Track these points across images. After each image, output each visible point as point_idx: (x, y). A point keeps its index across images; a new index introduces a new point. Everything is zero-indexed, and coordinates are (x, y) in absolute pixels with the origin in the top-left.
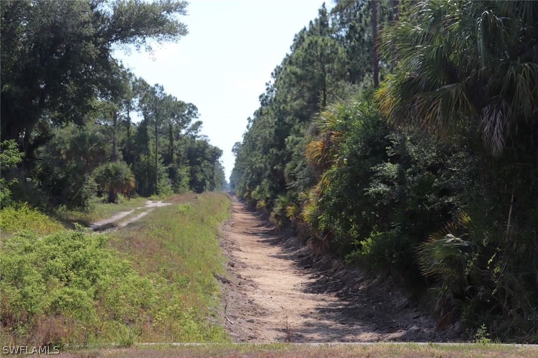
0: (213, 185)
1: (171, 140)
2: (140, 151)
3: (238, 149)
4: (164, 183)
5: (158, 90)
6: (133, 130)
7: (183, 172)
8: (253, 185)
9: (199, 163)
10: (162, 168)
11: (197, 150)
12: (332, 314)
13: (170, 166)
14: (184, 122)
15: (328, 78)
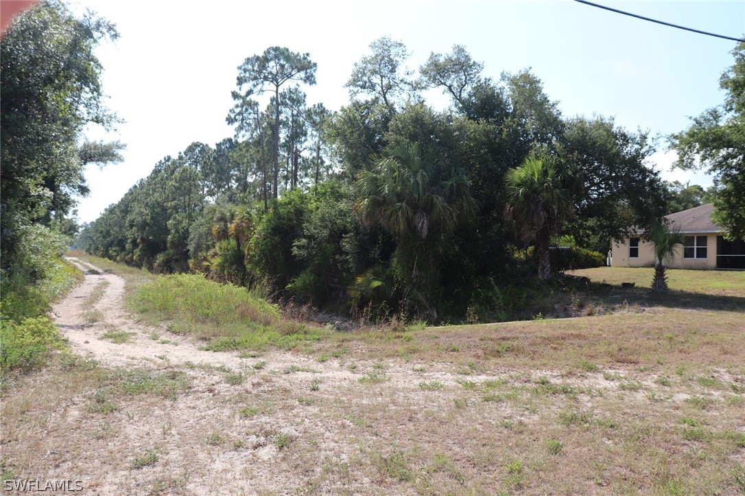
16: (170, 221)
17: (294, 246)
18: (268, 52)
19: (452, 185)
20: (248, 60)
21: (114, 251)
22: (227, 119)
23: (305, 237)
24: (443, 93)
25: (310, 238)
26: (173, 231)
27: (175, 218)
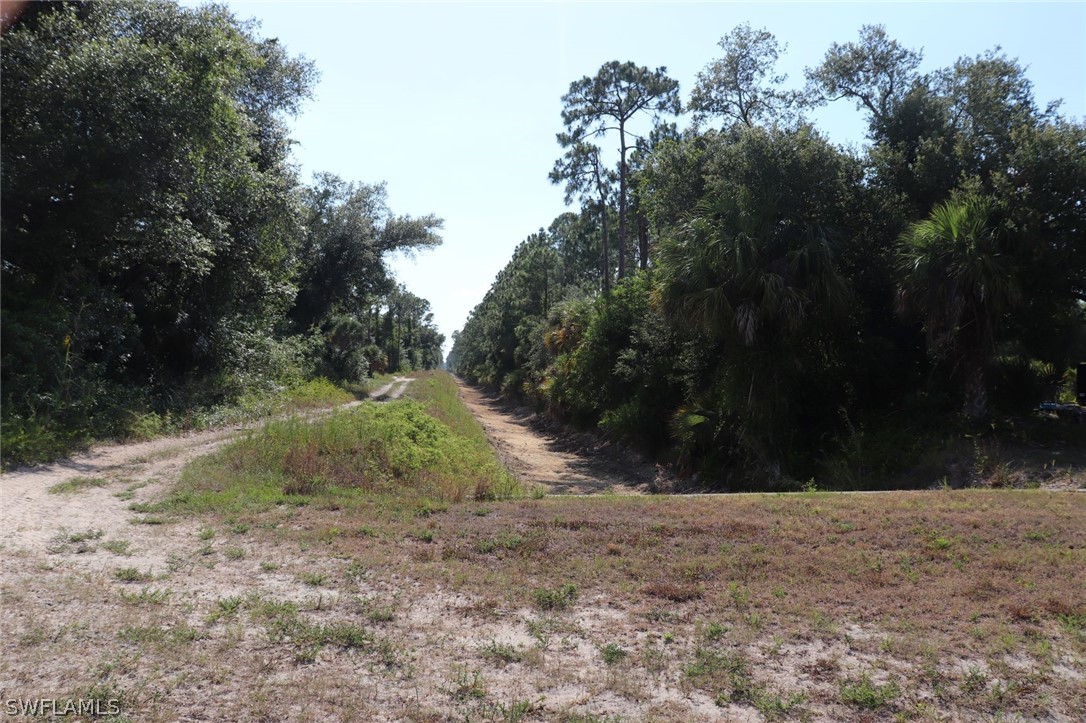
0: (437, 363)
1: (410, 329)
2: (386, 337)
3: (456, 336)
4: (405, 362)
5: (401, 288)
6: (381, 320)
7: (418, 354)
8: (473, 364)
9: (429, 347)
10: (403, 351)
11: (428, 336)
12: (583, 469)
13: (409, 348)
14: (419, 314)
15: (550, 280)
16: (519, 327)
17: (620, 360)
18: (603, 71)
19: (802, 255)
20: (575, 87)
21: (479, 370)
22: (550, 175)
23: (634, 347)
24: (858, 109)
25: (643, 347)
26: (522, 341)
27: (524, 323)
